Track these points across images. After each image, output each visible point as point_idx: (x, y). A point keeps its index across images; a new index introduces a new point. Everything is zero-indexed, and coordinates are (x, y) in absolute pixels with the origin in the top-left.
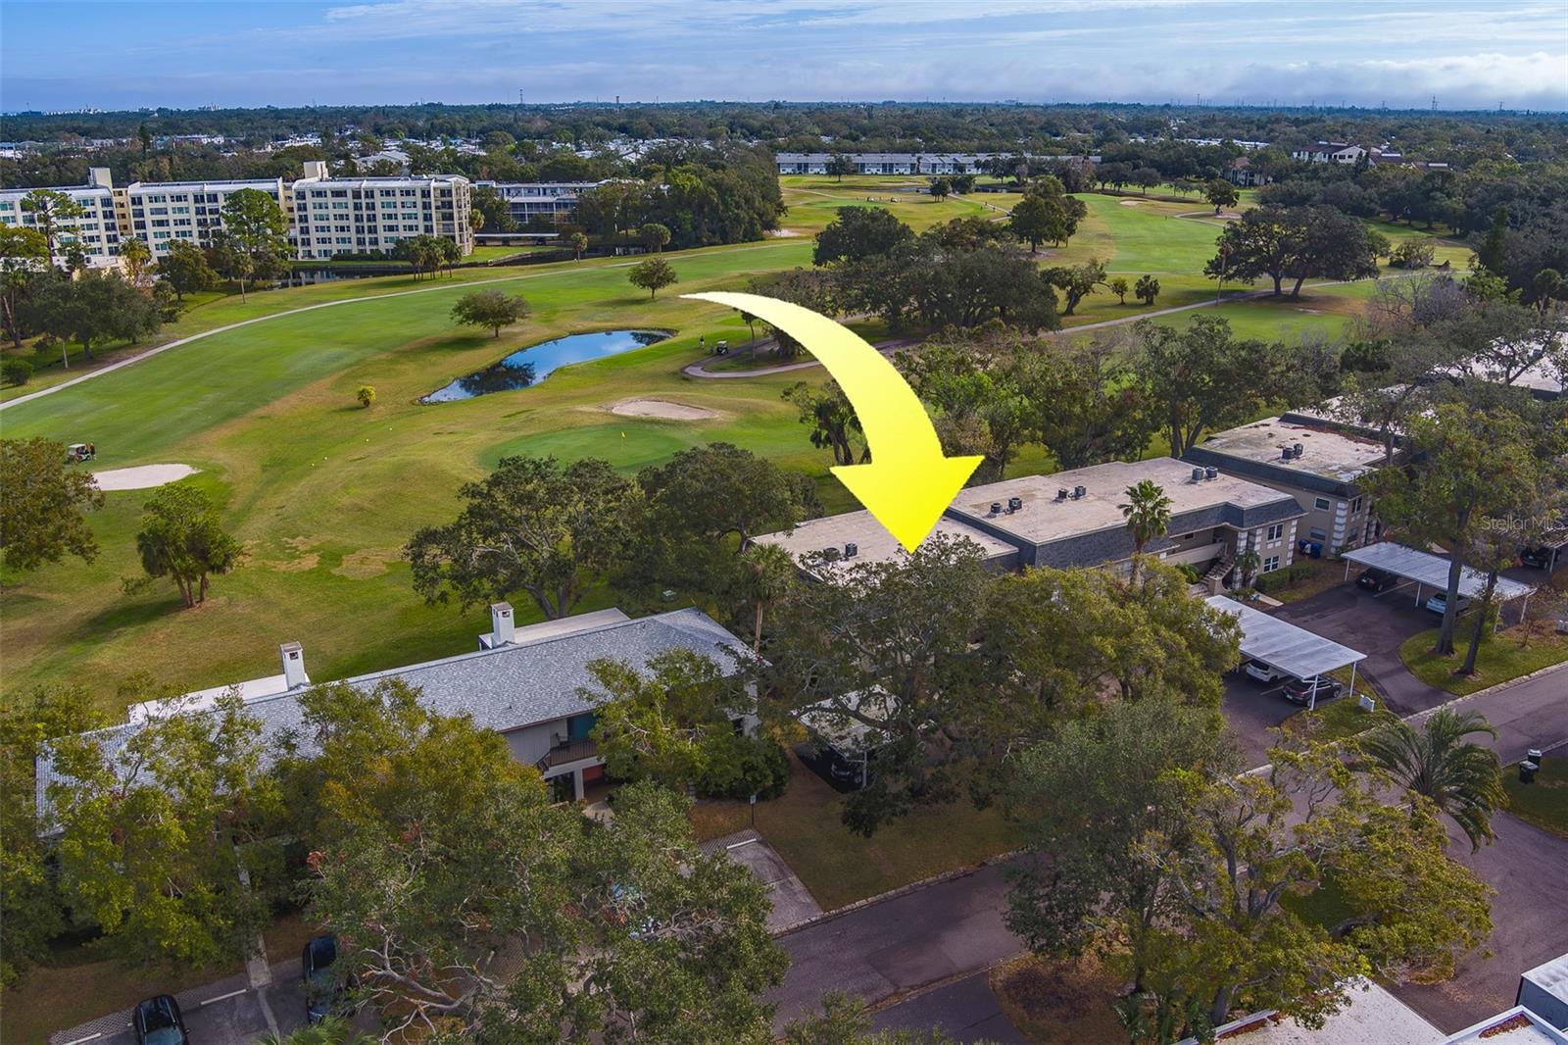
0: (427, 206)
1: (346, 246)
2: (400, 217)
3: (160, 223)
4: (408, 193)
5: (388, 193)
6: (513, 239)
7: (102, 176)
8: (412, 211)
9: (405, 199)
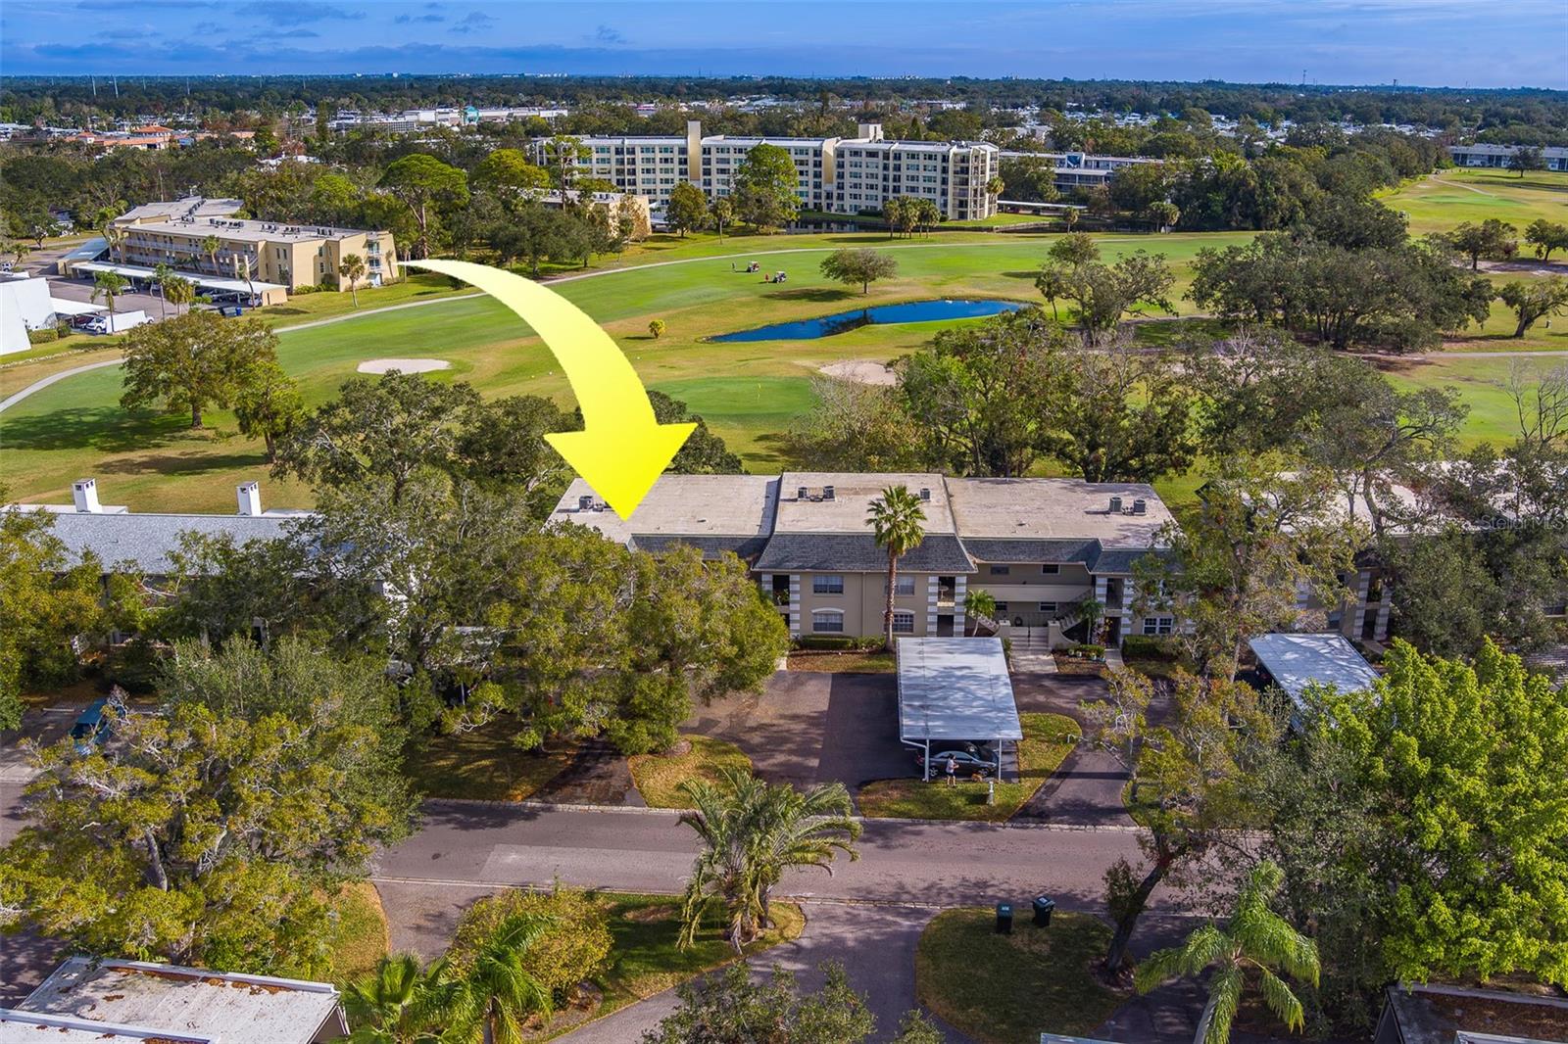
0: (945, 170)
1: (872, 203)
2: (921, 179)
3: (723, 171)
4: (930, 157)
5: (913, 156)
6: (1044, 208)
7: (694, 127)
8: (932, 174)
9: (927, 162)
